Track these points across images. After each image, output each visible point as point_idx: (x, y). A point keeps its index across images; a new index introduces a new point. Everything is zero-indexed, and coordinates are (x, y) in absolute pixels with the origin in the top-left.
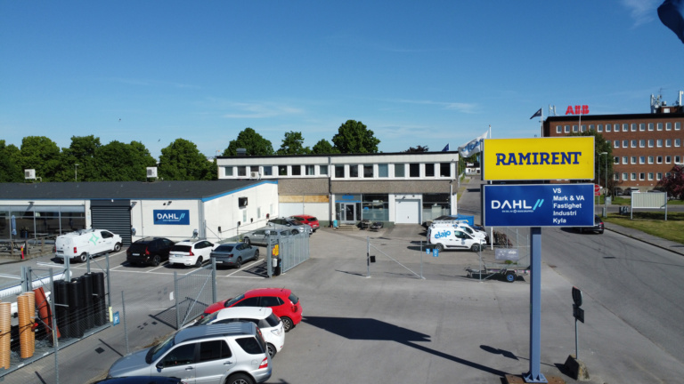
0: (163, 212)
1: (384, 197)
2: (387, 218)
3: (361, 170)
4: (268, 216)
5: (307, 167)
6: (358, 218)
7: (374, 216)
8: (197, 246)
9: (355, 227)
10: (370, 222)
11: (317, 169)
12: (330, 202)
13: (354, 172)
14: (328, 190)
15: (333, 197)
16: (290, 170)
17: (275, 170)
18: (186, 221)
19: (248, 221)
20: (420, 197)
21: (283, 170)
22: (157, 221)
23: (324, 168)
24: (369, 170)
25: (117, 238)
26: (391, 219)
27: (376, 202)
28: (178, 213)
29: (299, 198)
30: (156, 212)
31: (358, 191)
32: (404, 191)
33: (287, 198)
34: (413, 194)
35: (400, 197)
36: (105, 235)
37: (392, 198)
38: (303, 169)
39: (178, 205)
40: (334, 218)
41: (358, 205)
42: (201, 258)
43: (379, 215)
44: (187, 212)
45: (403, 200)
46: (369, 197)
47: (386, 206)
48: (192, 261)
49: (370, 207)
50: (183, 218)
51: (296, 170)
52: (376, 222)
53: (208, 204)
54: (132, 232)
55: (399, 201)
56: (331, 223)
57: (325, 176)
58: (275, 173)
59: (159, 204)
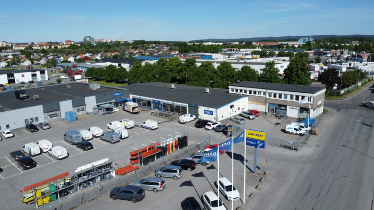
0: (206, 111)
1: (285, 106)
2: (286, 114)
3: (277, 95)
4: (243, 109)
5: (259, 92)
6: (276, 112)
7: (282, 113)
8: (213, 125)
9: (274, 116)
10: (279, 115)
11: (262, 93)
12: (266, 105)
13: (275, 96)
14: (265, 101)
15: (267, 104)
16: (253, 92)
17: (248, 92)
18: (212, 114)
19: (234, 112)
20: (299, 108)
21: (250, 92)
22: (205, 113)
23: (265, 93)
24: (280, 96)
25: (194, 117)
26: (288, 114)
27: (283, 108)
28: (210, 111)
29: (255, 103)
30: (205, 110)
31: (276, 103)
32: (293, 105)
33: (251, 102)
34: (296, 107)
35: (291, 107)
36: (191, 116)
37: (288, 107)
38: (257, 93)
39: (210, 109)
40: (267, 111)
41: (276, 108)
42: (213, 128)
43: (283, 112)
44: (213, 112)
45: (292, 108)
46: (280, 106)
47: (286, 110)
48: (211, 128)
49: (280, 109)
50: (211, 113)
51: (255, 93)
52: (282, 115)
53: (219, 110)
54: (198, 115)
55: (291, 108)
56: (266, 113)
57: (264, 96)
58: (248, 93)
59: (205, 108)
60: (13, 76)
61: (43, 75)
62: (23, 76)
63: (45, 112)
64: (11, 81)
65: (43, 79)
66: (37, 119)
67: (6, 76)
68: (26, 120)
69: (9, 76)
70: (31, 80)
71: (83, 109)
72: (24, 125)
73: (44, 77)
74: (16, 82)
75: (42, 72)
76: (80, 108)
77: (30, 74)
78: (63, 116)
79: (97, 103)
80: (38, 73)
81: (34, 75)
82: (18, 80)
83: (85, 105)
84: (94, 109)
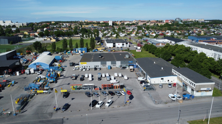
4: (172, 81)
18: (150, 80)
19: (164, 81)
30: (148, 77)
33: (178, 79)
36: (143, 78)
60: (115, 44)
61: (127, 45)
62: (119, 44)
63: (101, 64)
64: (114, 46)
65: (127, 47)
66: (98, 66)
67: (112, 44)
68: (95, 66)
69: (113, 44)
70: (122, 46)
71: (115, 66)
72: (94, 67)
73: (127, 46)
74: (116, 47)
75: (127, 44)
76: (114, 65)
77: (122, 44)
78: (107, 67)
79: (121, 64)
80: (125, 44)
81: (123, 45)
82: (117, 46)
83: (116, 64)
84: (119, 66)
